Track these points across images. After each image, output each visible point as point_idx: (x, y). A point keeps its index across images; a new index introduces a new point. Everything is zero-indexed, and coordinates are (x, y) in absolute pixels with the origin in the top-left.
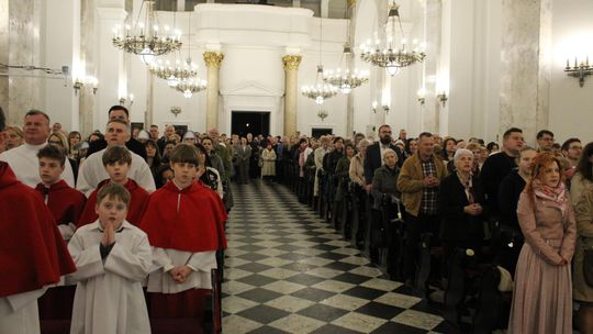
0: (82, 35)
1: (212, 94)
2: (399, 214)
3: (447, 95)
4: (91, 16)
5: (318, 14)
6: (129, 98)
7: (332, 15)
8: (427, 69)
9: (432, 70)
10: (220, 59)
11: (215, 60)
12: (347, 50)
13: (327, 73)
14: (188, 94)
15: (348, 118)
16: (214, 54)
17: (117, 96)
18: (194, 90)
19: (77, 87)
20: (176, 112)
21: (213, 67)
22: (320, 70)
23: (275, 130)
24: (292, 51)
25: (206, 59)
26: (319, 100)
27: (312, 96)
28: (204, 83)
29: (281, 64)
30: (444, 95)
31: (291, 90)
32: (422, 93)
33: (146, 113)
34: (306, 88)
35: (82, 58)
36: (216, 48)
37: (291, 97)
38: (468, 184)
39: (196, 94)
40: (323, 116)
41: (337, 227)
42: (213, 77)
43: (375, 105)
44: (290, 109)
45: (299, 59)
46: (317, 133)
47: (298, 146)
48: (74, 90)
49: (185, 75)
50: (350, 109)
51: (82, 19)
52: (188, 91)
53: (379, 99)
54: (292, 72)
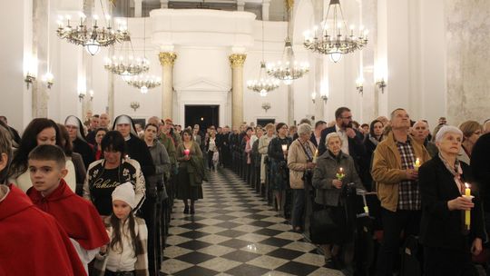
0: (34, 31)
1: (167, 90)
2: (366, 209)
3: (386, 81)
4: (44, 14)
5: (260, 17)
6: (88, 94)
7: (272, 19)
8: (364, 58)
9: (369, 59)
10: (173, 58)
11: (169, 59)
12: (288, 44)
13: (269, 67)
14: (144, 90)
15: (289, 108)
16: (168, 54)
17: (76, 91)
18: (150, 86)
19: (29, 80)
20: (135, 107)
21: (167, 66)
22: (263, 66)
23: (224, 121)
24: (238, 50)
25: (161, 59)
26: (263, 93)
27: (256, 89)
28: (158, 80)
29: (228, 62)
30: (383, 83)
31: (238, 85)
32: (360, 81)
33: (107, 109)
34: (251, 83)
35: (34, 53)
36: (169, 49)
37: (238, 92)
38: (456, 170)
39: (152, 90)
40: (266, 107)
41: (287, 216)
42: (167, 74)
43: (314, 96)
44: (237, 103)
45: (244, 57)
46: (262, 123)
47: (244, 134)
48: (26, 83)
49: (138, 71)
50: (291, 101)
51: (34, 16)
52: (144, 87)
53: (317, 90)
54: (238, 69)
